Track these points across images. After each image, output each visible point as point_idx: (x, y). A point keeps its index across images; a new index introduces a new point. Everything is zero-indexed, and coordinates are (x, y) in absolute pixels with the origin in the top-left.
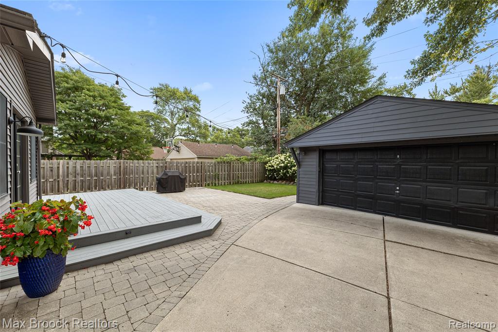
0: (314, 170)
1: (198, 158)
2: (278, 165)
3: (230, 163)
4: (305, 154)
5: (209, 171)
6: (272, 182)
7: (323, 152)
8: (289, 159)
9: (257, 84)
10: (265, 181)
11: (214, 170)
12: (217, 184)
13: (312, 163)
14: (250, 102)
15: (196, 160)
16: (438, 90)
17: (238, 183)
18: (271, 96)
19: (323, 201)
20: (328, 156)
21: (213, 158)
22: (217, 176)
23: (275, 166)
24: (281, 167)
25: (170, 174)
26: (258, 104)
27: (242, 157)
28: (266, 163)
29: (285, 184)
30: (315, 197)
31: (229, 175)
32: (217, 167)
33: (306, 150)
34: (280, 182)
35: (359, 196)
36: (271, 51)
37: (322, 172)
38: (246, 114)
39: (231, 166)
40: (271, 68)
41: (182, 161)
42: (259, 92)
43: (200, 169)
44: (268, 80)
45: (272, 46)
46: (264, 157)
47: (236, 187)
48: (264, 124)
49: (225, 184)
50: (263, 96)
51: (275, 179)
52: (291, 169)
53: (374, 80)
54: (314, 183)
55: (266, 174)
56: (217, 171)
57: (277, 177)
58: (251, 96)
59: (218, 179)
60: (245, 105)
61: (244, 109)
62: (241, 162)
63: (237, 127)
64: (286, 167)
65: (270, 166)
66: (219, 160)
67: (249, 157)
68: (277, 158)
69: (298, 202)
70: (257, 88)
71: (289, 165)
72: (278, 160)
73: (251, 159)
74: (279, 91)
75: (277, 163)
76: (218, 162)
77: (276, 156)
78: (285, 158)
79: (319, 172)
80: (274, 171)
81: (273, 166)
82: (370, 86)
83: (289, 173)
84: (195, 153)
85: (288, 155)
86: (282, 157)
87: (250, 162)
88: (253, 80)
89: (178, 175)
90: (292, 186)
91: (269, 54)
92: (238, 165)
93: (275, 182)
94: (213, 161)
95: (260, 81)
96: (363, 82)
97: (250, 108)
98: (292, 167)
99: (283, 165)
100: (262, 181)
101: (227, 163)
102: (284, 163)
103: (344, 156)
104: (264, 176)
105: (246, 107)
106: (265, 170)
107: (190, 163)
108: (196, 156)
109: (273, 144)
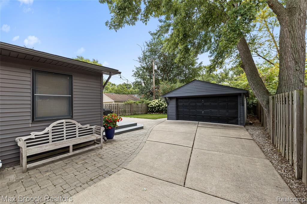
0: (174, 106)
1: (115, 102)
2: (155, 105)
3: (131, 104)
4: (170, 100)
5: (121, 108)
6: (152, 113)
7: (178, 99)
8: (160, 102)
9: (140, 62)
10: (148, 113)
11: (123, 108)
12: (125, 115)
13: (173, 103)
14: (137, 71)
15: (114, 103)
16: (227, 68)
17: (135, 114)
18: (149, 68)
19: (178, 119)
20: (179, 100)
21: (122, 102)
22: (125, 111)
23: (154, 106)
24: (156, 106)
25: (106, 110)
26: (141, 72)
27: (136, 101)
28: (148, 104)
29: (159, 114)
30: (175, 117)
31: (131, 110)
32: (125, 106)
33: (171, 98)
34: (156, 113)
35: (191, 115)
36: (148, 46)
37: (177, 107)
38: (134, 77)
39: (132, 106)
40: (148, 54)
41: (108, 103)
42: (142, 66)
43: (117, 107)
44: (147, 60)
45: (148, 43)
46: (147, 101)
47: (135, 116)
48: (144, 83)
49: (129, 115)
50: (144, 68)
51: (153, 112)
52: (161, 106)
53: (197, 64)
54: (174, 111)
55: (149, 109)
56: (125, 108)
57: (155, 111)
58: (137, 68)
59: (126, 112)
60: (134, 73)
61: (133, 75)
62: (136, 104)
63: (124, 83)
64: (159, 106)
65: (150, 105)
66: (126, 103)
67: (140, 101)
68: (154, 101)
69: (168, 120)
70: (140, 64)
71: (160, 105)
72: (154, 102)
73: (141, 102)
74: (154, 67)
75: (155, 104)
76: (125, 104)
77: (153, 100)
78: (158, 101)
79: (176, 107)
80: (153, 108)
81: (152, 105)
82: (196, 67)
83: (160, 109)
84: (112, 99)
85: (159, 100)
86: (157, 101)
87: (140, 104)
88: (138, 60)
89: (109, 110)
90: (162, 115)
91: (147, 47)
92: (135, 105)
93: (154, 113)
94: (123, 103)
95: (142, 60)
96: (193, 65)
97: (137, 74)
98: (162, 106)
99: (157, 105)
100: (146, 113)
101: (130, 104)
102: (158, 104)
103: (185, 100)
104: (148, 110)
105: (135, 74)
106: (148, 107)
107: (112, 104)
108: (114, 101)
109: (151, 94)
